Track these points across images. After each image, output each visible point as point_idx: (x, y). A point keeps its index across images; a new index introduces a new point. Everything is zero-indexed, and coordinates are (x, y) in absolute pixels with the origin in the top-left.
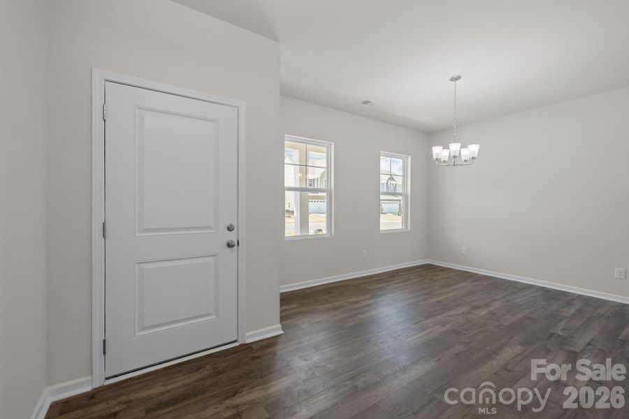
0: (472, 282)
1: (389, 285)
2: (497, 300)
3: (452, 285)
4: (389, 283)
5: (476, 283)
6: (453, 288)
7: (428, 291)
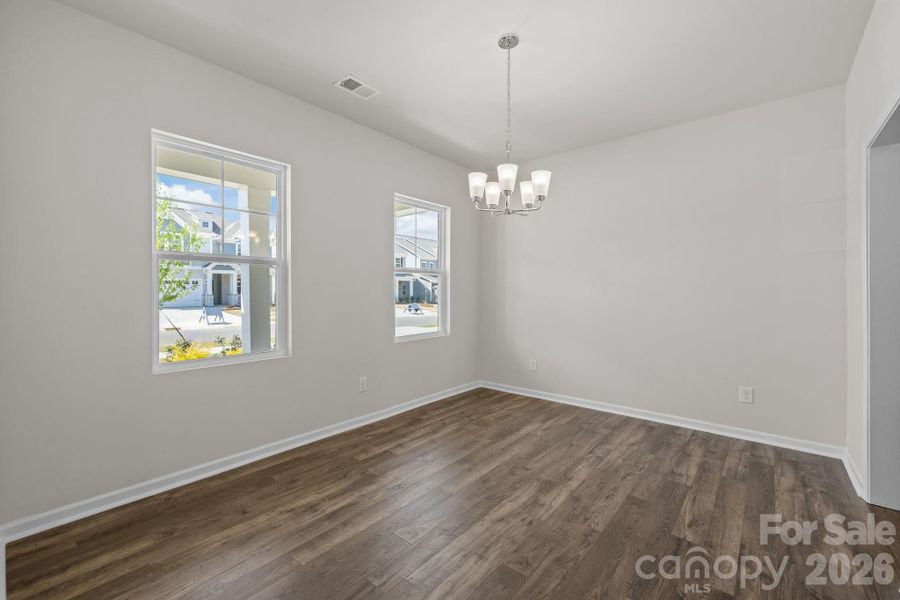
0: (544, 421)
1: (400, 446)
2: (580, 461)
3: (512, 432)
4: (400, 442)
5: (549, 423)
6: (513, 437)
7: (469, 452)
